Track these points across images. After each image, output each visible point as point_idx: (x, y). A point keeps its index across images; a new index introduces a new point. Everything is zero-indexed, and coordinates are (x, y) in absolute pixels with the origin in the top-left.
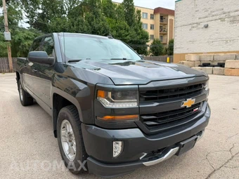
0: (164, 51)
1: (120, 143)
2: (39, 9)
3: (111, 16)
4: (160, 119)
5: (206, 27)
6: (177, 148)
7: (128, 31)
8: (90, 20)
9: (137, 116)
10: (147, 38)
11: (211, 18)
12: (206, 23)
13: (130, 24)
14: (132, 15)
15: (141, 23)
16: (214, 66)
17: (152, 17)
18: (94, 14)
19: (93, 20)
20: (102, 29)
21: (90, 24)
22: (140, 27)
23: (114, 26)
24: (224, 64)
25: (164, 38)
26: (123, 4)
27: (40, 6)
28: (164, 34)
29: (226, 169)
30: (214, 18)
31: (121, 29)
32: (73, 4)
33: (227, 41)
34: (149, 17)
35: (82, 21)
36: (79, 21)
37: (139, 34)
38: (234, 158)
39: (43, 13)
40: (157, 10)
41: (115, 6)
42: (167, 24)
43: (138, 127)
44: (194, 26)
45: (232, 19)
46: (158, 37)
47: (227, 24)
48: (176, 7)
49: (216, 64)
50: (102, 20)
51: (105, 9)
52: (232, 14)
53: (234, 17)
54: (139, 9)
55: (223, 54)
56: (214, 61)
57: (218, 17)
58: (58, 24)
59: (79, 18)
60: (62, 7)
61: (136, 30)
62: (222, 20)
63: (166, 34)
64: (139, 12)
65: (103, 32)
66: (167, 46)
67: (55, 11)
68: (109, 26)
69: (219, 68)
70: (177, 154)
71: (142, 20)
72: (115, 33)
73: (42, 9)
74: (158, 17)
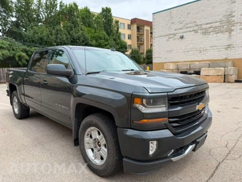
0: (142, 60)
1: (155, 142)
2: (13, 16)
3: (89, 26)
4: (181, 121)
5: (182, 37)
6: (194, 145)
7: (107, 40)
8: (69, 30)
9: (166, 119)
10: (126, 48)
11: (185, 30)
12: (181, 35)
13: (109, 34)
14: (110, 26)
15: (120, 34)
16: (190, 74)
17: (129, 27)
18: (73, 23)
19: (72, 29)
20: (82, 39)
21: (69, 33)
22: (119, 37)
23: (93, 35)
24: (200, 72)
25: (142, 47)
26: (101, 14)
27: (14, 14)
28: (141, 44)
29: (228, 161)
30: (189, 29)
31: (101, 39)
32: (50, 13)
33: (200, 51)
34: (126, 27)
35: (61, 30)
36: (57, 31)
37: (118, 44)
38: (232, 152)
39: (17, 21)
40: (134, 21)
41: (94, 16)
42: (143, 34)
43: (167, 128)
44: (171, 36)
45: (204, 31)
46: (135, 46)
47: (199, 35)
48: (153, 19)
49: (192, 72)
50: (81, 30)
51: (83, 18)
52: (203, 27)
53: (206, 29)
54: (117, 19)
55: (198, 63)
56: (190, 69)
57: (192, 29)
58: (35, 32)
59: (57, 27)
60: (38, 16)
61: (115, 40)
62: (196, 31)
63: (143, 44)
64: (117, 22)
65: (83, 42)
66: (145, 56)
67: (30, 20)
68: (88, 36)
69: (195, 75)
70: (194, 150)
71: (120, 30)
72: (94, 42)
73: (16, 17)
74: (135, 27)
